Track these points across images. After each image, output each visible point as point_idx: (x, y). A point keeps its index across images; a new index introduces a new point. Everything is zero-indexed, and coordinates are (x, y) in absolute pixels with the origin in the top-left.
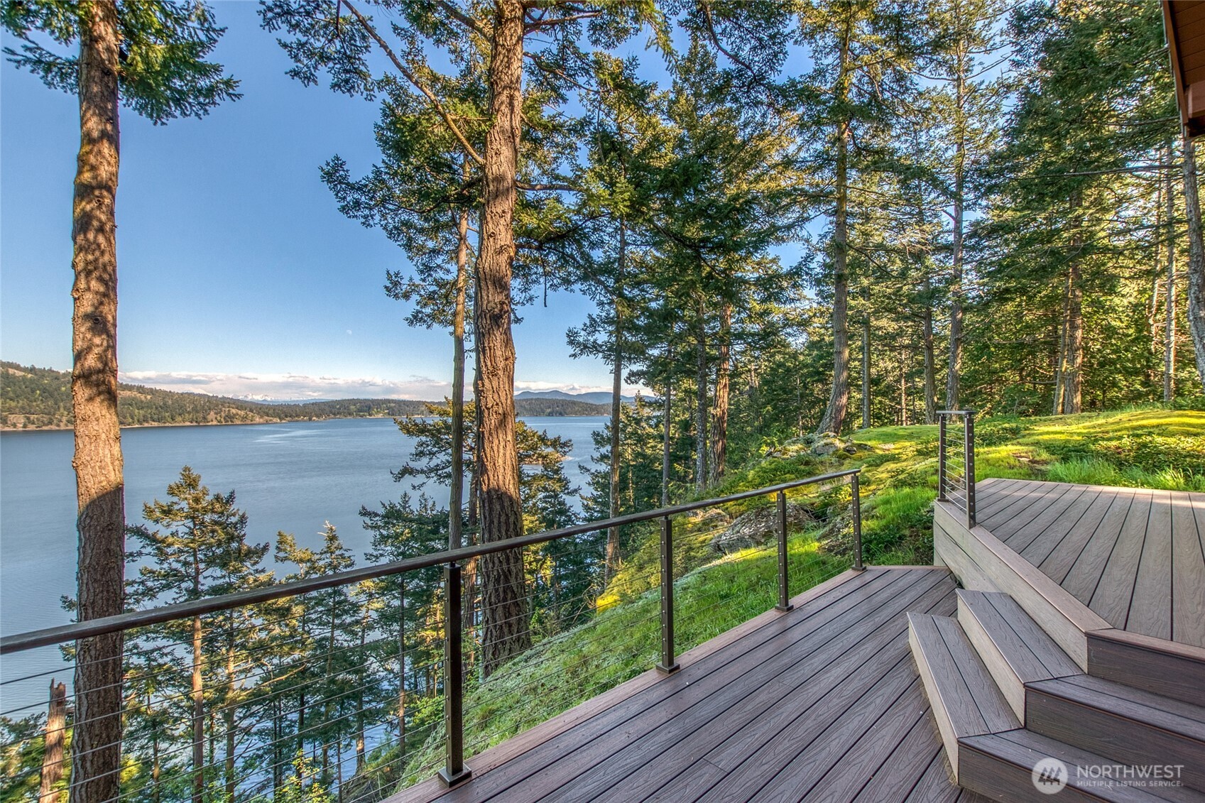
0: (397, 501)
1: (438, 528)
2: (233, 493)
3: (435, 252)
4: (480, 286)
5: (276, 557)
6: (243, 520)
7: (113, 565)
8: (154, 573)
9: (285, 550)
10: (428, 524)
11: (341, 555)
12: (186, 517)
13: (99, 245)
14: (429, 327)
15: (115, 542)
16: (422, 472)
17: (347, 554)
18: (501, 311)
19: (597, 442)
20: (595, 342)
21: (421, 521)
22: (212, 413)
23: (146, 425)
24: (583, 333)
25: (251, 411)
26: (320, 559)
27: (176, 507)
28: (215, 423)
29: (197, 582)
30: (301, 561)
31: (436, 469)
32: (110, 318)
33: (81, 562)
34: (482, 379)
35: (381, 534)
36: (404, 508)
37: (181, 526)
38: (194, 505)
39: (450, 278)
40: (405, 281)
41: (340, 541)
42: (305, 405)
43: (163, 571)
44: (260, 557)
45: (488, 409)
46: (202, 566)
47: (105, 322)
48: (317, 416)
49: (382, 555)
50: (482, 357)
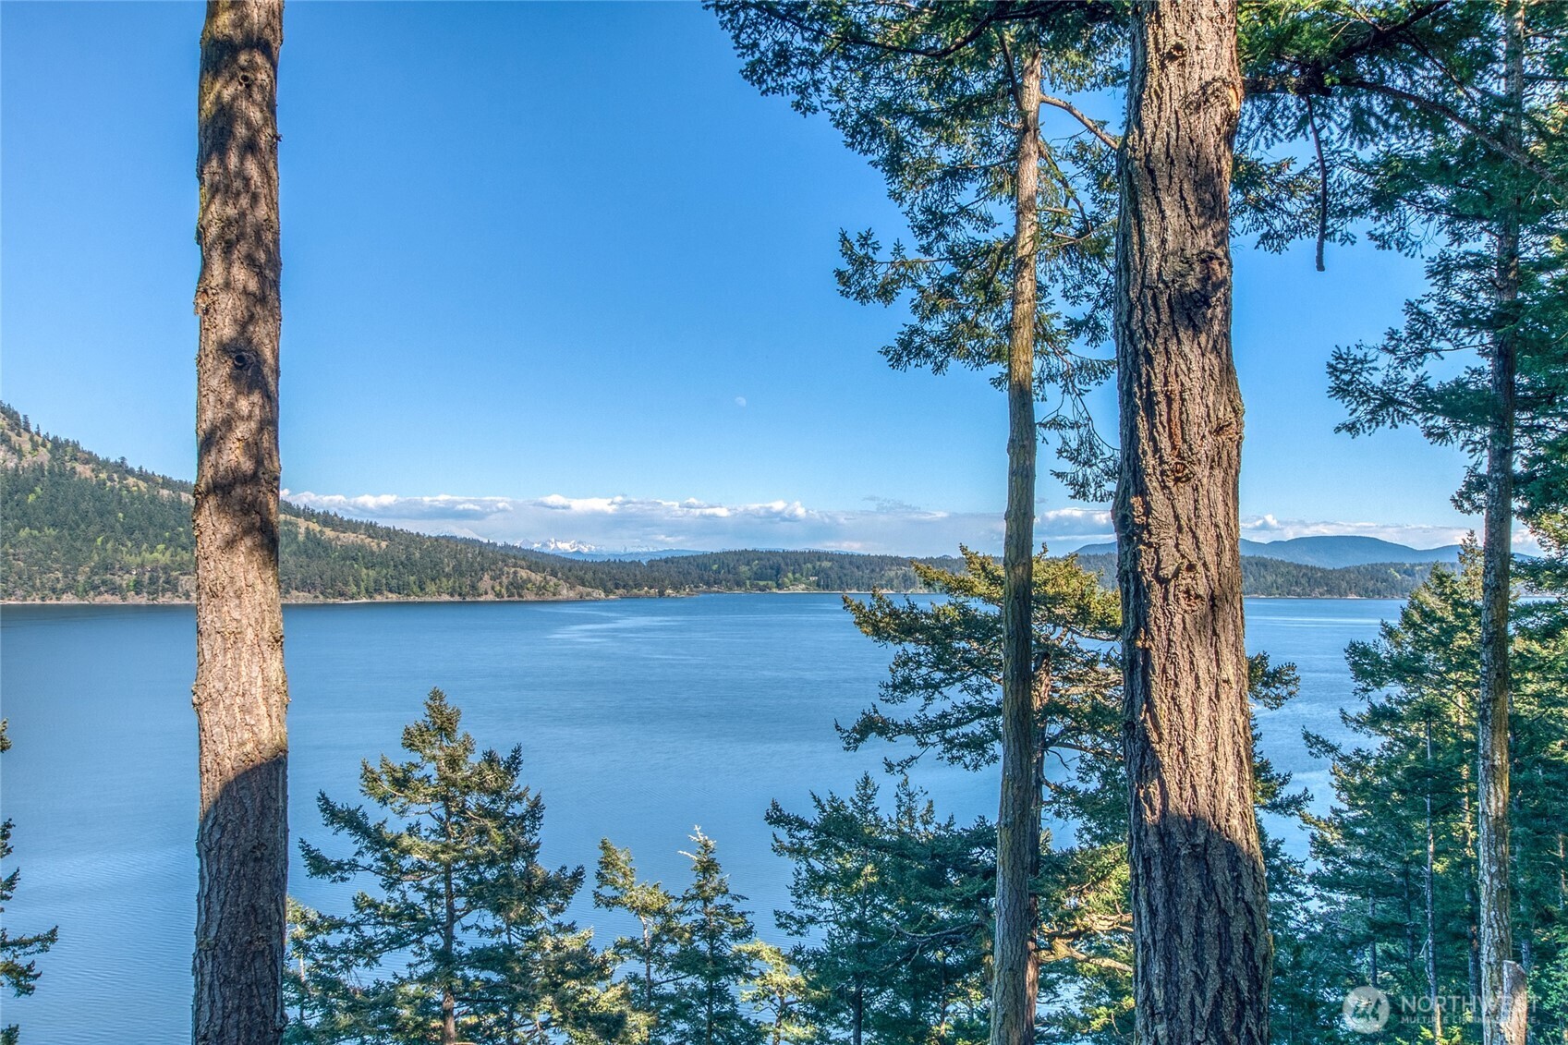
0: (847, 794)
1: (941, 870)
2: (517, 751)
3: (956, 174)
4: (1137, 214)
5: (597, 895)
6: (535, 811)
7: (263, 945)
8: (376, 907)
9: (613, 883)
10: (920, 858)
11: (727, 907)
12: (434, 797)
13: (247, 180)
14: (938, 368)
15: (266, 889)
16: (910, 729)
17: (737, 907)
18: (1205, 280)
19: (1360, 673)
20: (1418, 384)
21: (902, 848)
22: (486, 577)
23: (379, 598)
24: (1385, 360)
25: (554, 574)
26: (681, 912)
27: (418, 774)
28: (491, 597)
29: (449, 938)
30: (645, 910)
31: (941, 724)
32: (268, 353)
33: (203, 931)
34: (1142, 492)
35: (811, 870)
36: (864, 812)
37: (424, 813)
38: (449, 773)
39: (994, 236)
40: (884, 255)
41: (724, 876)
42: (652, 563)
43: (392, 905)
44: (566, 897)
45: (1163, 581)
46: (460, 903)
47: (259, 362)
48: (675, 588)
49: (812, 920)
50: (1143, 426)
